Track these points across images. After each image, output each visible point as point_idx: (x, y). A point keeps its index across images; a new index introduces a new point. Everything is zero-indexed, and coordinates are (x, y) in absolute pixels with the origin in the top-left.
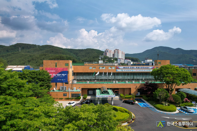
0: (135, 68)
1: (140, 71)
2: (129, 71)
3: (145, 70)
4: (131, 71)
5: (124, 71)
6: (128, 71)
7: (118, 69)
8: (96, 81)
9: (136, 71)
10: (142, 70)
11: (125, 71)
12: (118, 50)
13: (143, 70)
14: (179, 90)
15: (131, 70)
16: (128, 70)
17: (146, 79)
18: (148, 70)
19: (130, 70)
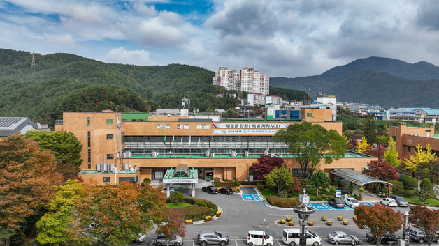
0: (251, 127)
1: (262, 133)
2: (239, 133)
3: (271, 130)
4: (242, 133)
6: (236, 133)
7: (216, 128)
9: (253, 133)
11: (231, 133)
14: (331, 172)
15: (242, 130)
16: (236, 130)
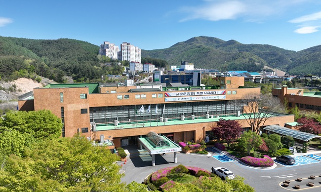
0: (196, 94)
1: (204, 99)
2: (186, 100)
3: (211, 96)
4: (189, 100)
5: (177, 100)
6: (184, 100)
7: (168, 96)
8: (130, 120)
9: (198, 99)
10: (206, 96)
11: (180, 100)
12: (129, 44)
13: (208, 97)
14: (264, 128)
15: (189, 97)
16: (185, 97)
17: (212, 112)
18: (216, 96)
19: (187, 97)
